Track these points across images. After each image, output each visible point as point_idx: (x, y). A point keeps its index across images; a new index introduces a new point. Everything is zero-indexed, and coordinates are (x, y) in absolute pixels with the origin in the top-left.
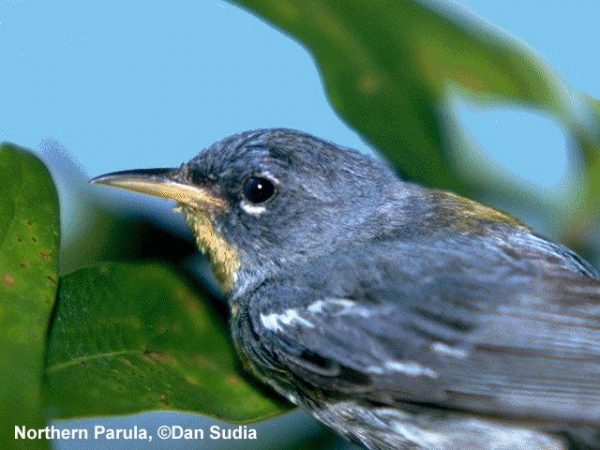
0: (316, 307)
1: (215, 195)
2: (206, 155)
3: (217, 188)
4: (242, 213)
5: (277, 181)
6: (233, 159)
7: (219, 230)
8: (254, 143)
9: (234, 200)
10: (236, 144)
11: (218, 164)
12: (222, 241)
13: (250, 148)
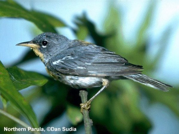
0: (64, 59)
1: (38, 45)
2: (35, 38)
3: (38, 44)
4: (42, 48)
5: (48, 41)
6: (40, 38)
7: (39, 51)
8: (43, 35)
9: (41, 45)
10: (40, 36)
11: (37, 39)
12: (40, 53)
13: (42, 36)
